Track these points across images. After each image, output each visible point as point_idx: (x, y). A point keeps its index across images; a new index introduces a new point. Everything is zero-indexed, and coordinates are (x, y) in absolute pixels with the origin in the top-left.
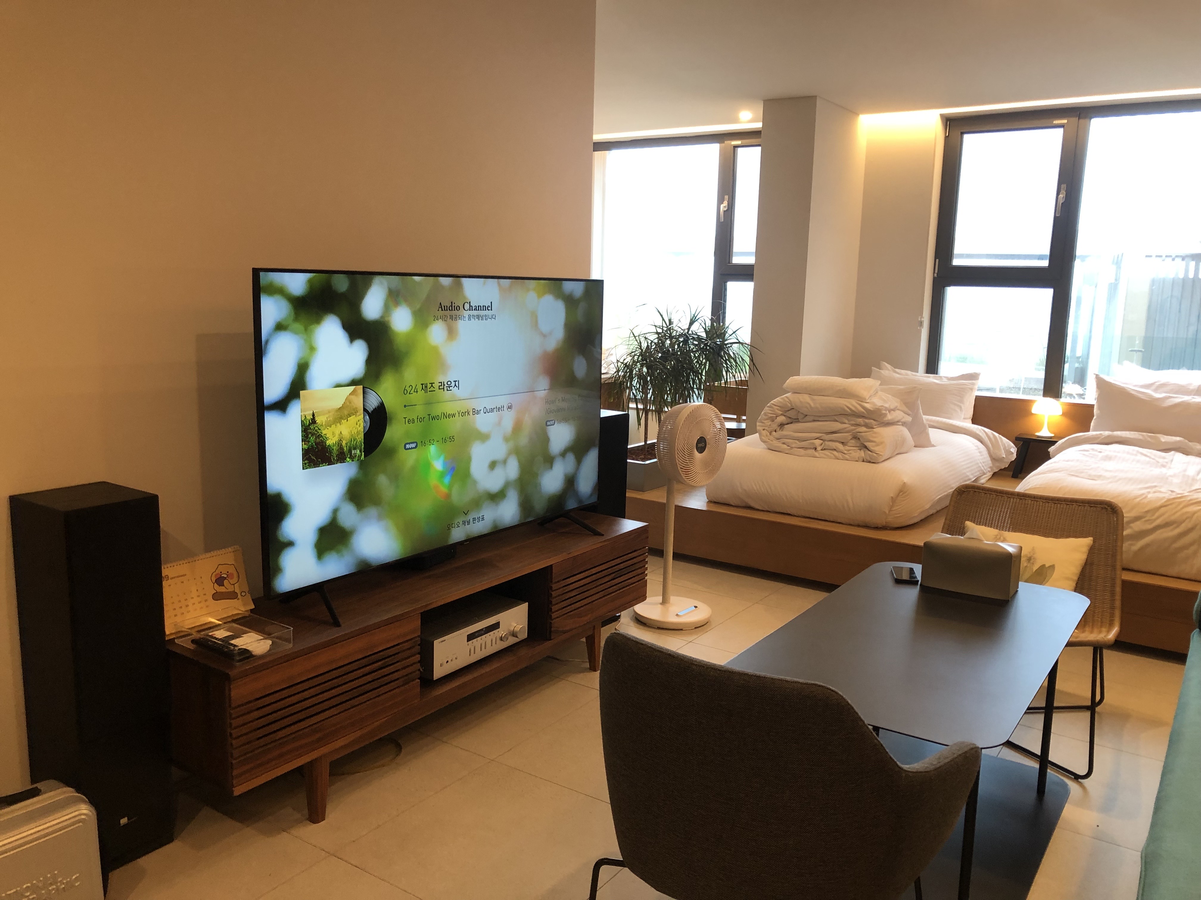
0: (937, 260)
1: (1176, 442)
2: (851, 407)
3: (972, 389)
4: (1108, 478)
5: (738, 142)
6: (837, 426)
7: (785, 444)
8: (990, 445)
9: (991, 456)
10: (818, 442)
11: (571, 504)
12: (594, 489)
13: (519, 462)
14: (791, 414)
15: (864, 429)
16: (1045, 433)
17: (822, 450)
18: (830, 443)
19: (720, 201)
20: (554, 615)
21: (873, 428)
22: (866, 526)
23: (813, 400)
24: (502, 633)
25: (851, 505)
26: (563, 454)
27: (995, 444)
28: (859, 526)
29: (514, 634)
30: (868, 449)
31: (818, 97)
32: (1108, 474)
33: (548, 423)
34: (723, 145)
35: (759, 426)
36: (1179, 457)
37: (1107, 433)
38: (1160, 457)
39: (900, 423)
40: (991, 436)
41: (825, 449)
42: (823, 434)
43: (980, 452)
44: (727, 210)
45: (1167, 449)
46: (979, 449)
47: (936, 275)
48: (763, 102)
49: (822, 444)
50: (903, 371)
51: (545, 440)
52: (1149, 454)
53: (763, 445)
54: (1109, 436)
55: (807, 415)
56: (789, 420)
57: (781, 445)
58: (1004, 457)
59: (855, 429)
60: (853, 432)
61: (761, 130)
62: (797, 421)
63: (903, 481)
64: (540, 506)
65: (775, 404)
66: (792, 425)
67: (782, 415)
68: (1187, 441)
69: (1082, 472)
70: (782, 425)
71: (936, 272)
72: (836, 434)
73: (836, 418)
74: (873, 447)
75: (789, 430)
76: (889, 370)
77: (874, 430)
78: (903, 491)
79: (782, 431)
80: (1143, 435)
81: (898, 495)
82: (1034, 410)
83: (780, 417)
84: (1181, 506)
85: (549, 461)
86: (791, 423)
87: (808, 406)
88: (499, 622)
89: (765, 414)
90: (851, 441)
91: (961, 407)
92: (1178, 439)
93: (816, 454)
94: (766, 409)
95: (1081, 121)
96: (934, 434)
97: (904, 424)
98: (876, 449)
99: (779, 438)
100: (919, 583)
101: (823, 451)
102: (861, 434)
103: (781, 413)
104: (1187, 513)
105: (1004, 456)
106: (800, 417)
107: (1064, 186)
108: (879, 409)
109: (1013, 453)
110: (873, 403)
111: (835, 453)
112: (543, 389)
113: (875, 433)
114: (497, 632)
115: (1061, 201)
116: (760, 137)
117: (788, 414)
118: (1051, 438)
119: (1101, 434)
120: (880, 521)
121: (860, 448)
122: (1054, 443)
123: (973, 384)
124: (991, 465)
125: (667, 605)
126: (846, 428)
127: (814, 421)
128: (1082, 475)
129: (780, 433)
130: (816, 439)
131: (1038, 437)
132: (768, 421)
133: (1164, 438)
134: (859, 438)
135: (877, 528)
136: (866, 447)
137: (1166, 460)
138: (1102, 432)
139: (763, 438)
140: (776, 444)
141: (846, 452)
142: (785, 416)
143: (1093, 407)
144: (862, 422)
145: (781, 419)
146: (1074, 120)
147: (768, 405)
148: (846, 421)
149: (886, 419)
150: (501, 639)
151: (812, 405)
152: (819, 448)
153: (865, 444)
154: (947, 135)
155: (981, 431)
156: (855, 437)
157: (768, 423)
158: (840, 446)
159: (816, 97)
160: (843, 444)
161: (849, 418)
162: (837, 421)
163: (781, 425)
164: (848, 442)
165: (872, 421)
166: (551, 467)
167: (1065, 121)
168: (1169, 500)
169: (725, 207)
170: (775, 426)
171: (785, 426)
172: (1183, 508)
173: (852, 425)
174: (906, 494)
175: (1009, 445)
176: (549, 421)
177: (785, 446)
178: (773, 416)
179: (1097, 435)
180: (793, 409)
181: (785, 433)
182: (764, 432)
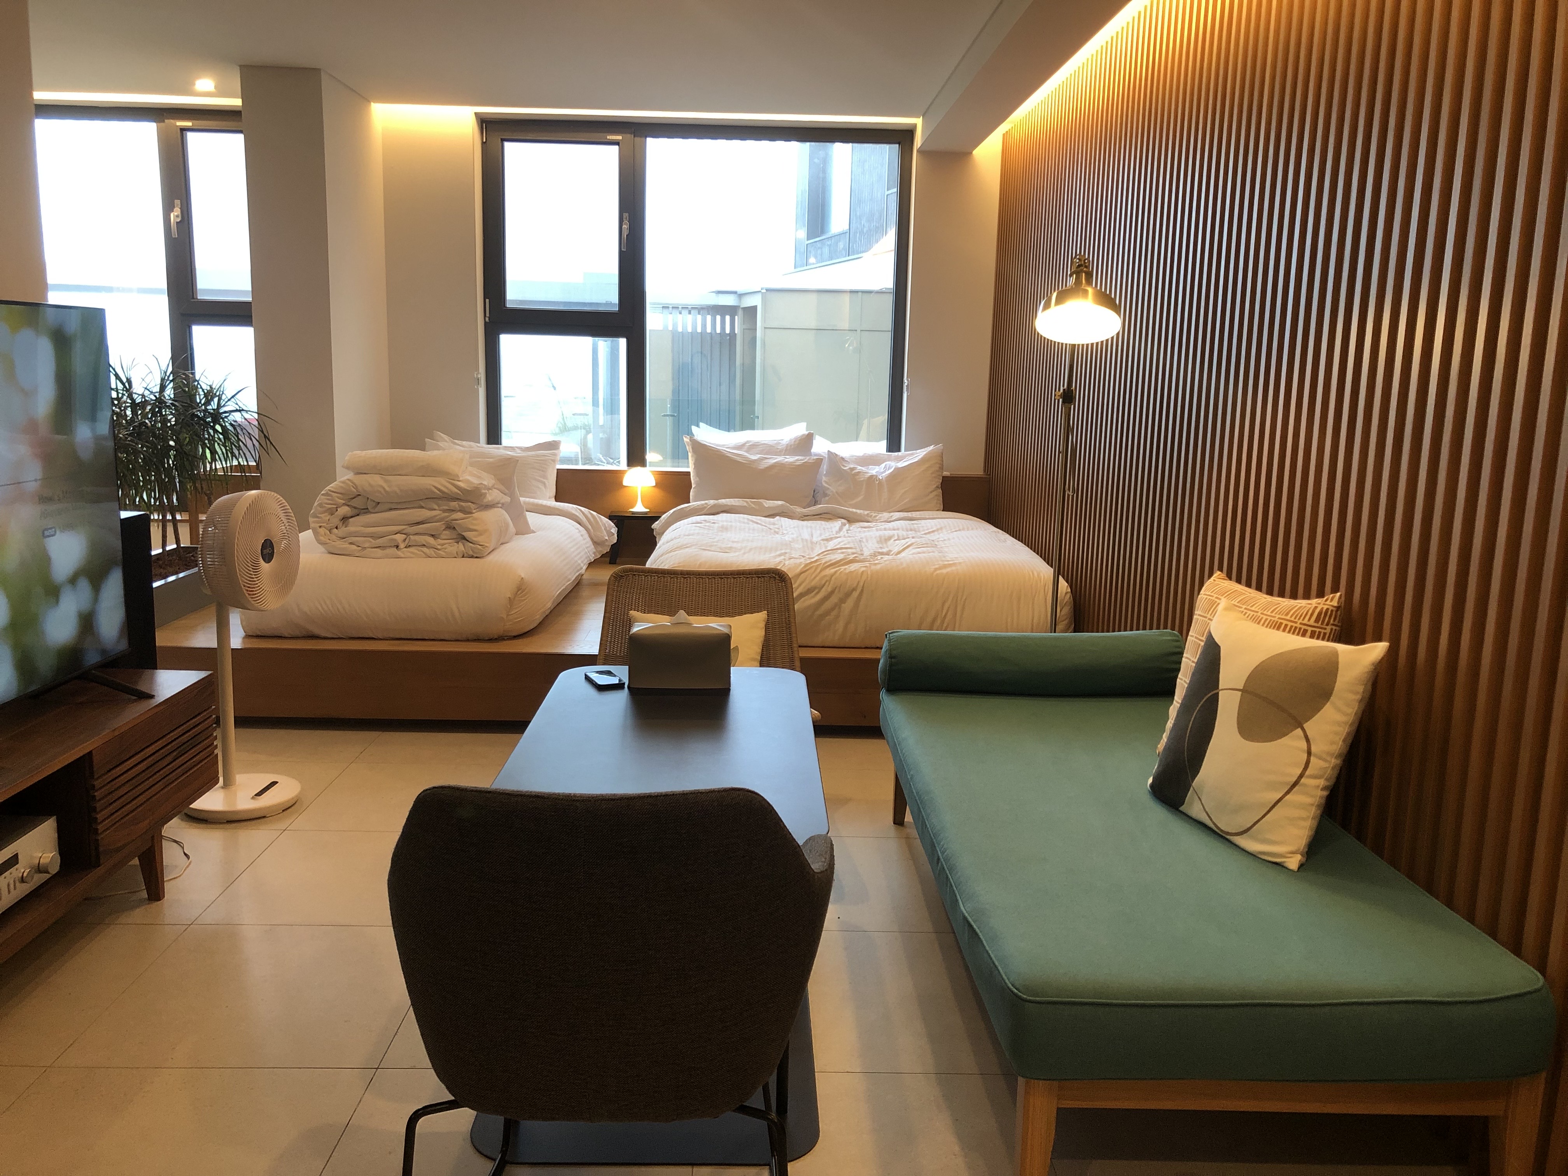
0: (487, 300)
1: (779, 506)
2: (440, 487)
3: (554, 461)
4: (740, 550)
5: (188, 124)
6: (425, 514)
7: (354, 544)
8: (590, 527)
9: (592, 539)
10: (399, 537)
11: (92, 658)
12: (121, 631)
13: (8, 597)
14: (356, 503)
15: (460, 515)
16: (639, 508)
17: (406, 547)
18: (416, 537)
19: (168, 208)
20: (100, 828)
21: (471, 513)
22: (478, 640)
23: (386, 481)
24: (23, 871)
25: (457, 614)
26: (73, 580)
27: (595, 525)
28: (468, 640)
29: (39, 869)
30: (468, 541)
31: (322, 71)
32: (738, 545)
33: (47, 533)
34: (162, 124)
35: (314, 522)
36: (785, 522)
37: (712, 502)
38: (770, 523)
39: (500, 505)
40: (589, 516)
41: (409, 546)
42: (406, 527)
43: (582, 536)
44: (180, 221)
45: (772, 514)
46: (580, 531)
47: (487, 319)
48: (239, 68)
49: (405, 539)
50: (464, 442)
51: (43, 561)
52: (759, 522)
53: (321, 548)
54: (715, 505)
55: (379, 503)
56: (356, 511)
57: (348, 545)
58: (606, 540)
59: (447, 517)
60: (447, 520)
61: (240, 109)
62: (366, 511)
63: (520, 576)
64: (45, 666)
65: (332, 489)
66: (358, 517)
67: (344, 504)
68: (788, 505)
69: (711, 546)
70: (345, 519)
71: (488, 315)
72: (425, 525)
73: (422, 504)
74: (475, 537)
75: (356, 525)
76: (446, 441)
77: (473, 515)
78: (521, 589)
79: (346, 527)
80: (746, 502)
81: (516, 594)
82: (626, 482)
83: (343, 507)
84: (818, 570)
85: (53, 592)
86: (358, 515)
87: (381, 489)
88: (17, 854)
89: (320, 505)
90: (444, 532)
91: (544, 484)
92: (780, 503)
93: (399, 553)
94: (320, 499)
95: (636, 138)
96: (532, 518)
97: (503, 506)
98: (479, 539)
99: (344, 537)
100: (626, 686)
101: (408, 549)
102: (457, 522)
103: (344, 502)
104: (825, 576)
105: (607, 538)
106: (370, 505)
107: (626, 215)
108: (477, 488)
109: (614, 534)
110: (467, 481)
111: (425, 549)
112: (33, 479)
113: (475, 519)
114: (15, 869)
115: (625, 233)
116: (240, 120)
117: (354, 503)
118: (646, 513)
119: (706, 504)
120: (496, 629)
121: (456, 540)
122: (657, 518)
123: (555, 455)
124: (594, 550)
125: (233, 788)
126: (435, 516)
127: (391, 509)
128: (713, 548)
129: (342, 531)
130: (396, 534)
131: (633, 513)
132: (326, 514)
133: (768, 503)
134: (454, 528)
135: (491, 640)
136: (464, 538)
137: (776, 526)
138: (706, 501)
139: (322, 538)
140: (343, 545)
141: (439, 547)
142: (348, 506)
143: (690, 475)
144: (457, 506)
145: (344, 510)
146: (629, 137)
147: (322, 492)
148: (436, 507)
149: (485, 500)
150: (22, 880)
151: (387, 489)
152: (402, 546)
153: (463, 534)
154: (484, 141)
155: (576, 510)
156: (450, 527)
157: (326, 517)
158: (431, 540)
159: (319, 70)
160: (434, 538)
161: (440, 502)
162: (422, 507)
163: (343, 519)
164: (439, 534)
165: (470, 504)
166: (57, 602)
167: (619, 138)
168: (806, 565)
169: (177, 216)
170: (335, 521)
171: (350, 520)
172: (821, 571)
173: (444, 511)
174: (526, 591)
175: (609, 525)
176: (47, 529)
177: (354, 547)
178: (332, 508)
179: (702, 505)
180: (359, 495)
181: (351, 528)
182: (322, 531)
